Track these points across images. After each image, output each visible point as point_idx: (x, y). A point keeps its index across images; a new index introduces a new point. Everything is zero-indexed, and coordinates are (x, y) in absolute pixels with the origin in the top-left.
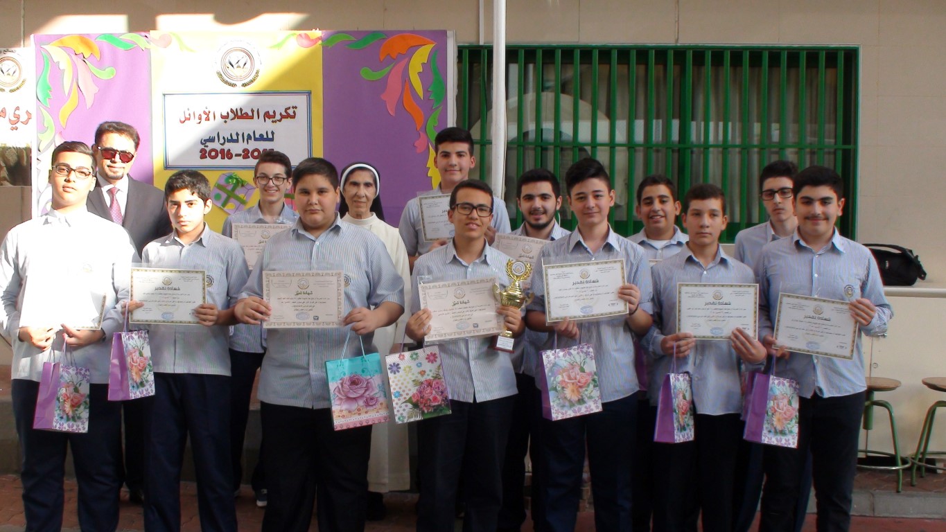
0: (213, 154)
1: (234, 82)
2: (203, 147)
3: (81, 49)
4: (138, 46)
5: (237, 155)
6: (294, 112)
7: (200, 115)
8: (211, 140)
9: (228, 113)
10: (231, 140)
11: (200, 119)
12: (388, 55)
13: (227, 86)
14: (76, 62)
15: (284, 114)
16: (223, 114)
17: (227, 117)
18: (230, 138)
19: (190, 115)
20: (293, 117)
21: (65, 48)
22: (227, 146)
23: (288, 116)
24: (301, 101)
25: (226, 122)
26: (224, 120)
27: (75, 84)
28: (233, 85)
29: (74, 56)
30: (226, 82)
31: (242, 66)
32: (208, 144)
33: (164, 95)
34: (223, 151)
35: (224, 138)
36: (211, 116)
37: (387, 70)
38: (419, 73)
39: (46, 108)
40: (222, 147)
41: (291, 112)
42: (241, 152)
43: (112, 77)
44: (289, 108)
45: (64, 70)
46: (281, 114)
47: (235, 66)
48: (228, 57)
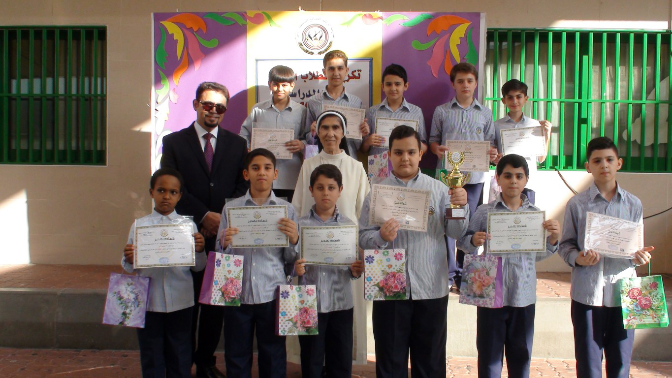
1: (312, 51)
3: (191, 25)
4: (237, 23)
6: (359, 74)
9: (307, 75)
12: (434, 30)
13: (307, 54)
14: (186, 34)
15: (351, 75)
16: (303, 76)
17: (306, 78)
18: (308, 94)
20: (358, 78)
21: (181, 26)
23: (354, 77)
24: (364, 66)
25: (305, 81)
26: (304, 80)
27: (185, 51)
28: (312, 53)
29: (185, 30)
30: (306, 51)
31: (318, 39)
33: (257, 60)
35: (303, 94)
37: (433, 42)
38: (458, 45)
39: (162, 70)
41: (356, 74)
43: (215, 46)
44: (355, 71)
45: (177, 41)
46: (348, 76)
47: (313, 39)
48: (308, 32)
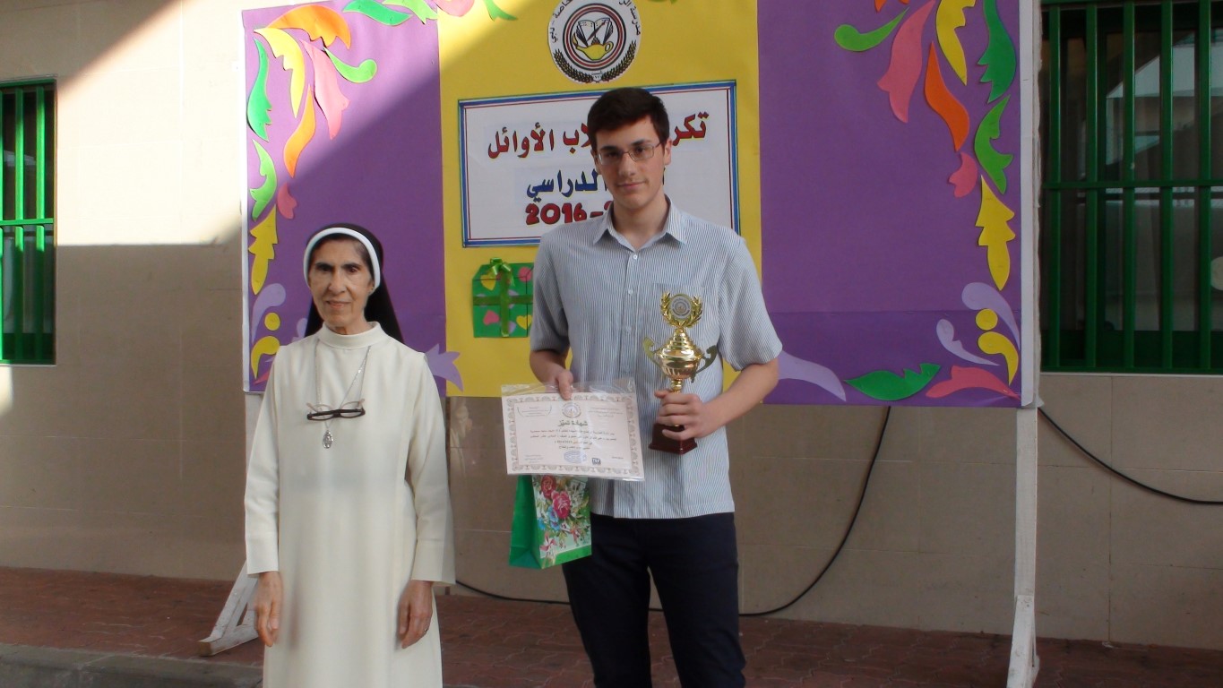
0: (550, 213)
1: (588, 73)
2: (531, 201)
3: (320, 31)
4: (415, 17)
5: (594, 215)
6: (703, 125)
7: (526, 141)
8: (547, 187)
9: (577, 134)
10: (584, 187)
11: (526, 145)
14: (310, 52)
15: (683, 129)
16: (568, 136)
17: (575, 141)
18: (580, 182)
19: (507, 140)
20: (701, 134)
21: (293, 31)
22: (577, 197)
23: (692, 133)
24: (715, 102)
25: (573, 151)
26: (570, 147)
27: (310, 97)
28: (587, 79)
29: (307, 45)
30: (573, 74)
31: (602, 40)
32: (540, 195)
33: (462, 105)
34: (567, 207)
35: (570, 182)
36: (546, 140)
37: (892, 25)
38: (959, 30)
39: (264, 143)
40: (567, 200)
41: (696, 125)
42: (601, 209)
43: (371, 78)
44: (692, 118)
45: (291, 71)
46: (677, 130)
47: (589, 43)
48: (577, 23)
